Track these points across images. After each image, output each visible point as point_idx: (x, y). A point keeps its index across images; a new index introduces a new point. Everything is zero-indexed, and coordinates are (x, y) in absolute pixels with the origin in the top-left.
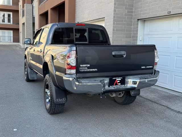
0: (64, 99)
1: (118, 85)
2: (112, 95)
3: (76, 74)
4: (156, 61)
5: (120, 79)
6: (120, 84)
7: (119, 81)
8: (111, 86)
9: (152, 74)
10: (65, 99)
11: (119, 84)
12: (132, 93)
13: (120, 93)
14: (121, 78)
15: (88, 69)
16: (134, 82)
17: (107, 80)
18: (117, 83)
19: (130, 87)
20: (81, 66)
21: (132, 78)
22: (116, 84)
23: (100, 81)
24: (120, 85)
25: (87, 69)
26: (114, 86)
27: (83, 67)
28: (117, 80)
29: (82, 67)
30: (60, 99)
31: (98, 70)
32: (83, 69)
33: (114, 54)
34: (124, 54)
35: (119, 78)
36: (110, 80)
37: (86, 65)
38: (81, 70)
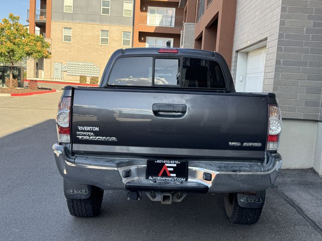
0: (84, 191)
1: (170, 177)
2: (154, 197)
3: (71, 145)
4: (271, 132)
5: (175, 165)
6: (175, 175)
7: (172, 169)
8: (150, 178)
9: (261, 160)
10: (86, 192)
11: (172, 175)
12: (242, 200)
13: (167, 195)
14: (177, 162)
15: (96, 136)
16: (205, 174)
17: (141, 163)
18: (168, 173)
19: (194, 185)
20: (80, 128)
21: (203, 165)
22: (165, 174)
23: (116, 164)
24: (173, 177)
25: (92, 136)
26: (159, 178)
27: (84, 131)
28: (167, 165)
29: (82, 131)
30: (76, 190)
31: (117, 139)
32: (85, 135)
33: (156, 109)
34: (181, 110)
35: (171, 162)
36: (149, 163)
37: (91, 128)
38: (80, 137)
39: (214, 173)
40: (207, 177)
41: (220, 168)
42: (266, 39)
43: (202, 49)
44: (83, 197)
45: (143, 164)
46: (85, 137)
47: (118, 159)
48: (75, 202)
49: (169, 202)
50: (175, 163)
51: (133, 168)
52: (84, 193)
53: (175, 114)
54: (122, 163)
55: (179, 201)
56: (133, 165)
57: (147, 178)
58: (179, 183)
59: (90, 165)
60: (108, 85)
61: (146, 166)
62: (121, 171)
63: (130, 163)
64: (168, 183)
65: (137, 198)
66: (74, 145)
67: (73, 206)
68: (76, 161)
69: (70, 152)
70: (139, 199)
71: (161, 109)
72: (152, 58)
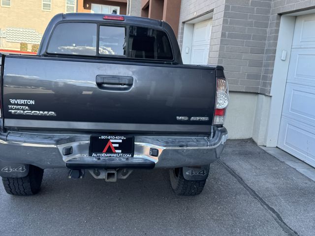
0: (21, 168)
1: (116, 153)
2: (98, 174)
3: (2, 120)
4: (218, 106)
5: (121, 141)
6: (120, 151)
7: (117, 145)
8: (94, 154)
9: (208, 134)
10: (23, 170)
11: (117, 151)
12: (187, 173)
13: (112, 172)
14: (123, 138)
15: (32, 110)
16: (152, 149)
17: (84, 139)
18: (113, 149)
19: (141, 161)
20: (12, 101)
21: (150, 140)
22: (110, 151)
23: (55, 141)
24: (118, 153)
25: (27, 110)
26: (103, 155)
27: (17, 105)
28: (112, 141)
29: (15, 104)
30: (11, 168)
31: (56, 114)
32: (18, 109)
33: (100, 81)
34: (127, 83)
35: (117, 138)
36: (92, 139)
37: (26, 101)
38: (13, 111)
39: (161, 149)
40: (154, 152)
41: (167, 144)
42: (212, 11)
43: (149, 17)
44: (20, 176)
45: (86, 140)
46: (18, 111)
47: (58, 136)
48: (11, 181)
49: (114, 180)
50: (120, 139)
51: (74, 145)
52: (21, 171)
53: (120, 86)
54: (62, 139)
55: (125, 177)
56: (74, 141)
57: (90, 155)
58: (125, 160)
59: (25, 142)
60: (47, 53)
61: (89, 142)
62: (61, 148)
63: (71, 140)
64: (113, 160)
65: (79, 177)
66: (5, 120)
67: (9, 185)
68: (8, 138)
69: (2, 128)
70: (81, 177)
71: (106, 81)
72: (96, 25)
